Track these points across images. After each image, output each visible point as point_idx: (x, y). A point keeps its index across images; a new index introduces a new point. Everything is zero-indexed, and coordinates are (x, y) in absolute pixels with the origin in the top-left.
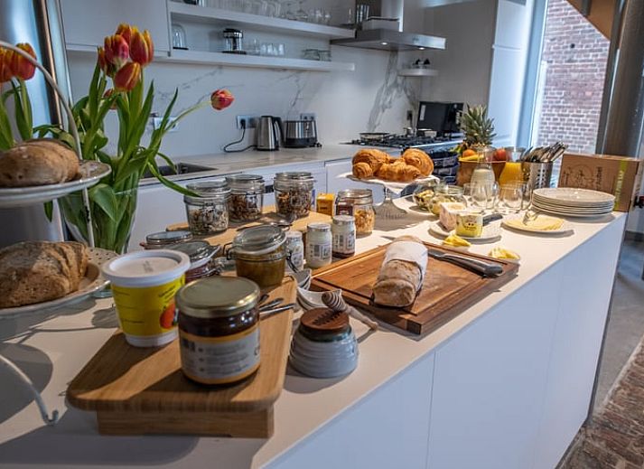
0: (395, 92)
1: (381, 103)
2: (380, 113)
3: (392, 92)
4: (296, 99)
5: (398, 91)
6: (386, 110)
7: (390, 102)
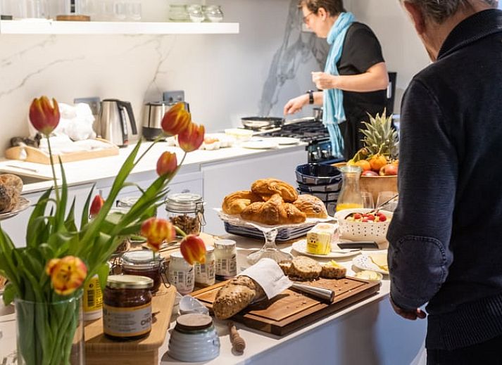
0: (299, 55)
1: (279, 72)
2: (278, 87)
3: (294, 56)
4: (157, 72)
5: (303, 54)
6: (287, 82)
7: (292, 70)
